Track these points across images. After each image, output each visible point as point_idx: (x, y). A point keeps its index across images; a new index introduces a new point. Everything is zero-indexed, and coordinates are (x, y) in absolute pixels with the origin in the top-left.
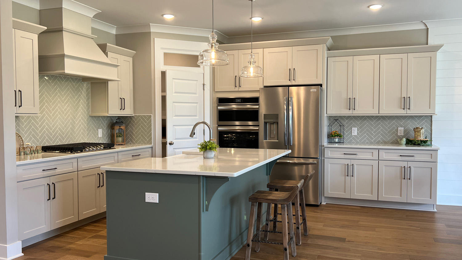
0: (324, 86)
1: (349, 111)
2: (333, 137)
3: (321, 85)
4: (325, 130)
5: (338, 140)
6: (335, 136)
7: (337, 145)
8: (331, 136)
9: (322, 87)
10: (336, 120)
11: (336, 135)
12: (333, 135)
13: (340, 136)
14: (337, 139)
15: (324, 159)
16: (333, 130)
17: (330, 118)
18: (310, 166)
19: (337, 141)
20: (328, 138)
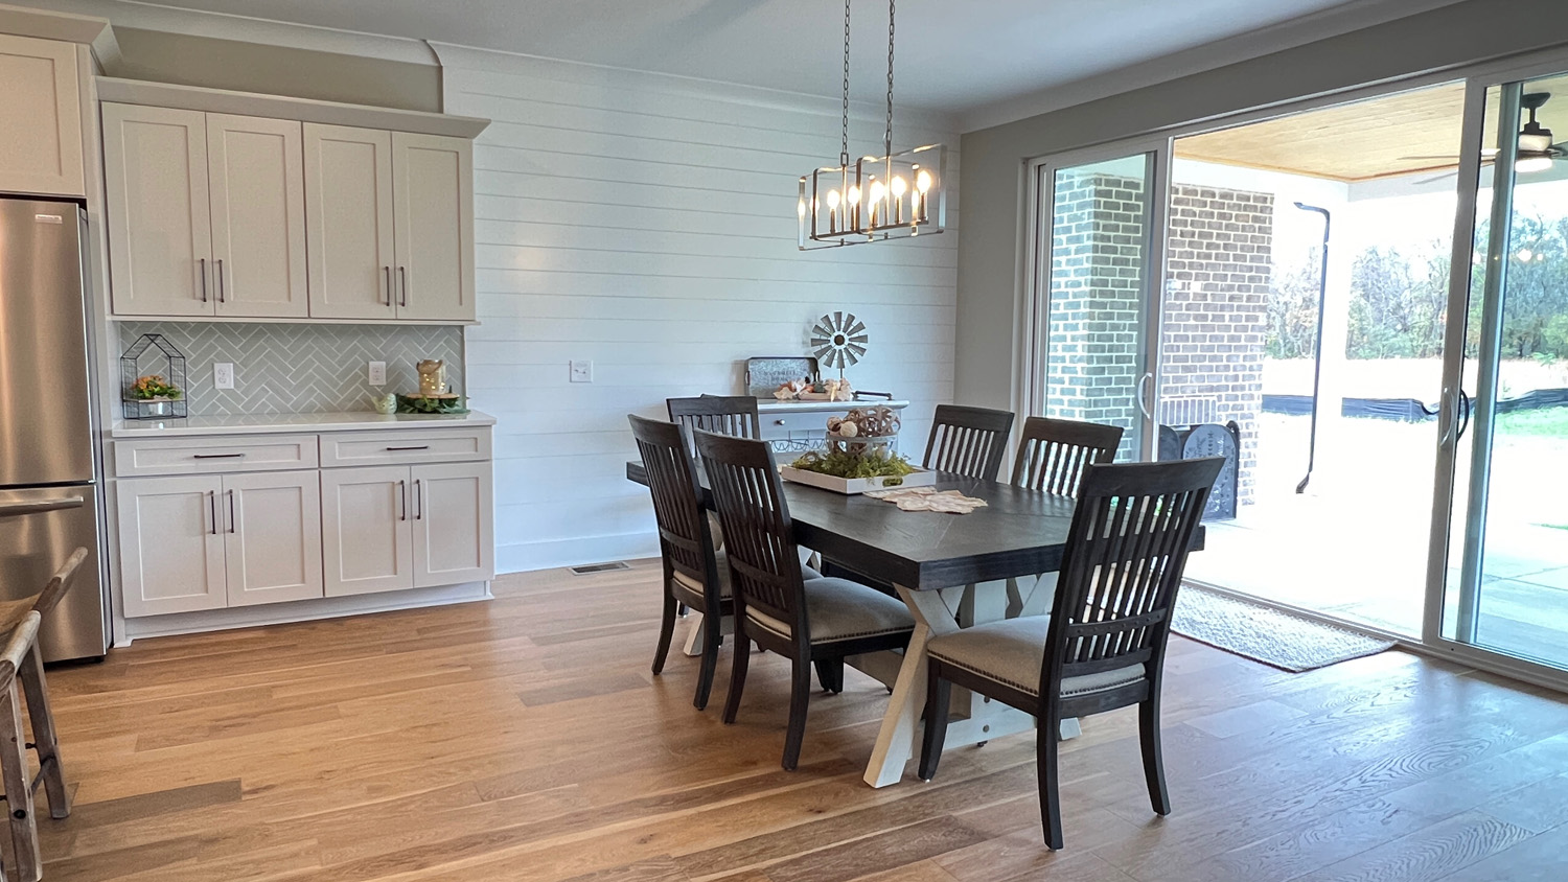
0: (95, 208)
1: (202, 307)
2: (145, 398)
3: (83, 203)
4: (108, 372)
5: (164, 409)
6: (153, 394)
7: (160, 428)
8: (134, 395)
9: (86, 209)
10: (153, 337)
11: (156, 390)
12: (142, 391)
13: (171, 395)
14: (160, 405)
15: (115, 482)
16: (141, 372)
17: (124, 328)
18: (53, 516)
19: (160, 412)
20: (123, 401)
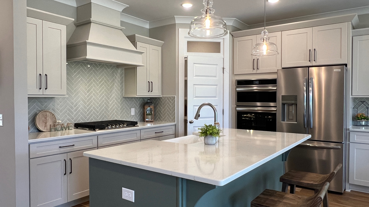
0: (349, 66)
2: (359, 120)
3: (346, 65)
4: (350, 112)
5: (365, 123)
6: (362, 119)
7: (363, 129)
8: (356, 119)
9: (347, 67)
10: (363, 102)
11: (363, 117)
12: (358, 118)
13: (367, 119)
14: (364, 122)
15: (349, 143)
16: (359, 112)
17: (355, 99)
18: (332, 150)
19: (363, 124)
20: (353, 120)
